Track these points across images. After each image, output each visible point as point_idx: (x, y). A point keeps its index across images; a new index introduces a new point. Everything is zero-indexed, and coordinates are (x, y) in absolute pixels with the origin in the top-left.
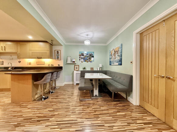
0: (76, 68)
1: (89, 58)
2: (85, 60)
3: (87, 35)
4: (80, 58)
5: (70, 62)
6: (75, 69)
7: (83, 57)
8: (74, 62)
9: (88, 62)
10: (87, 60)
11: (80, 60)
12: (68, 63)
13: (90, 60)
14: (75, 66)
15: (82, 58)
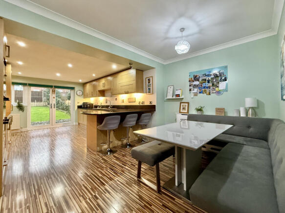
0: (184, 108)
1: (213, 84)
2: (202, 89)
3: (182, 30)
4: (192, 87)
5: (171, 98)
6: (181, 111)
7: (197, 83)
8: (178, 95)
9: (209, 94)
10: (208, 90)
11: (190, 90)
12: (168, 98)
13: (217, 89)
14: (182, 104)
15: (195, 86)
